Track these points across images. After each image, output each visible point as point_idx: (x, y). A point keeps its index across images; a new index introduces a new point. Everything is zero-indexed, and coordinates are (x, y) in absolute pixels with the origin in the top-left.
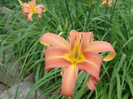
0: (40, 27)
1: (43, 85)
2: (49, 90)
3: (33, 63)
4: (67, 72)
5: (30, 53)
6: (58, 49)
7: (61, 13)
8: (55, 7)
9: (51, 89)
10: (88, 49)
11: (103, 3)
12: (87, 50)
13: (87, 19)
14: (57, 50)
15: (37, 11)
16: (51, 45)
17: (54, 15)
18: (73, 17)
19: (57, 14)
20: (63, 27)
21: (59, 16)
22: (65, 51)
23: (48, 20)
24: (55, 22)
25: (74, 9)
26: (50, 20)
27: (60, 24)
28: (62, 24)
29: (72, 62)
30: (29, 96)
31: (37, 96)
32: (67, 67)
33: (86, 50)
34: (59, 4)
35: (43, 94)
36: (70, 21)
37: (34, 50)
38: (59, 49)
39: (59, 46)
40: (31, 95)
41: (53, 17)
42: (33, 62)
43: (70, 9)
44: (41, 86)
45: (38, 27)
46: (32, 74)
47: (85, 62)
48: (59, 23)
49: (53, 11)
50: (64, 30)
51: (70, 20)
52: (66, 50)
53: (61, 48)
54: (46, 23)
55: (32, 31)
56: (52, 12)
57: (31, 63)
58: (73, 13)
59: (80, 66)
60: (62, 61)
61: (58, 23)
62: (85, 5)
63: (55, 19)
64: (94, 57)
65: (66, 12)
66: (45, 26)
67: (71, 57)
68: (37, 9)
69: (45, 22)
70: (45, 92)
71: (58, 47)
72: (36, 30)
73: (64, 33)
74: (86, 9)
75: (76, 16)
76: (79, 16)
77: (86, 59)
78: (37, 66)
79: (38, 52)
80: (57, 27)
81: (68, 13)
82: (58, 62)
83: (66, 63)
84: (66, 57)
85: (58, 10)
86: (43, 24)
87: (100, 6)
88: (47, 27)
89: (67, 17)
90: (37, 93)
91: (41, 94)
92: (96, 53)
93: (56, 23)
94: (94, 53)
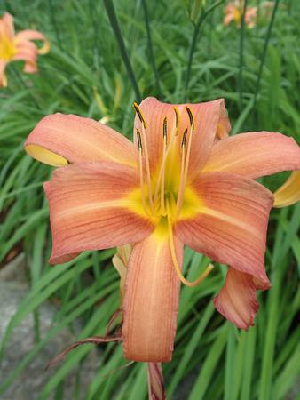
0: (38, 108)
1: (58, 291)
2: (77, 306)
3: (22, 223)
4: (138, 264)
5: (11, 190)
6: (98, 174)
7: (99, 60)
8: (80, 42)
9: (84, 301)
10: (215, 167)
11: (228, 18)
12: (211, 170)
13: (185, 68)
14: (97, 177)
15: (20, 53)
16: (69, 163)
17: (80, 66)
18: (140, 69)
19: (89, 62)
20: (108, 101)
21: (94, 70)
22: (125, 180)
23: (61, 82)
24: (82, 88)
25: (139, 45)
26: (66, 81)
27: (99, 92)
28: (104, 90)
29: (155, 219)
30: (15, 330)
31: (42, 328)
32: (139, 242)
33: (204, 171)
34: (91, 31)
35: (61, 319)
36: (130, 82)
37: (21, 181)
38: (103, 174)
39: (101, 162)
40: (22, 326)
41: (76, 72)
42: (22, 219)
43: (126, 43)
44: (53, 295)
45: (30, 105)
46: (22, 256)
47: (204, 216)
48: (95, 88)
49: (76, 54)
50: (114, 110)
51: (131, 77)
52: (127, 178)
53: (109, 169)
54: (55, 93)
55: (13, 120)
56: (71, 57)
57: (15, 222)
58: (138, 56)
59: (187, 233)
60: (118, 219)
61: (92, 91)
62: (173, 31)
63: (83, 78)
64: (238, 196)
65: (117, 55)
66: (54, 101)
67: (150, 200)
68: (19, 46)
69: (53, 88)
70: (67, 314)
71: (96, 167)
72: (27, 118)
73: (113, 119)
74: (178, 41)
75: (146, 66)
76: (158, 62)
77: (210, 207)
78: (34, 231)
79: (34, 185)
80: (91, 101)
81: (120, 57)
82: (102, 224)
83: (131, 227)
84: (131, 202)
85: (89, 52)
86: (45, 96)
87: (219, 28)
88: (61, 105)
89: (119, 70)
90: (41, 318)
91: (54, 320)
92: (247, 178)
93: (88, 91)
94: (237, 179)
